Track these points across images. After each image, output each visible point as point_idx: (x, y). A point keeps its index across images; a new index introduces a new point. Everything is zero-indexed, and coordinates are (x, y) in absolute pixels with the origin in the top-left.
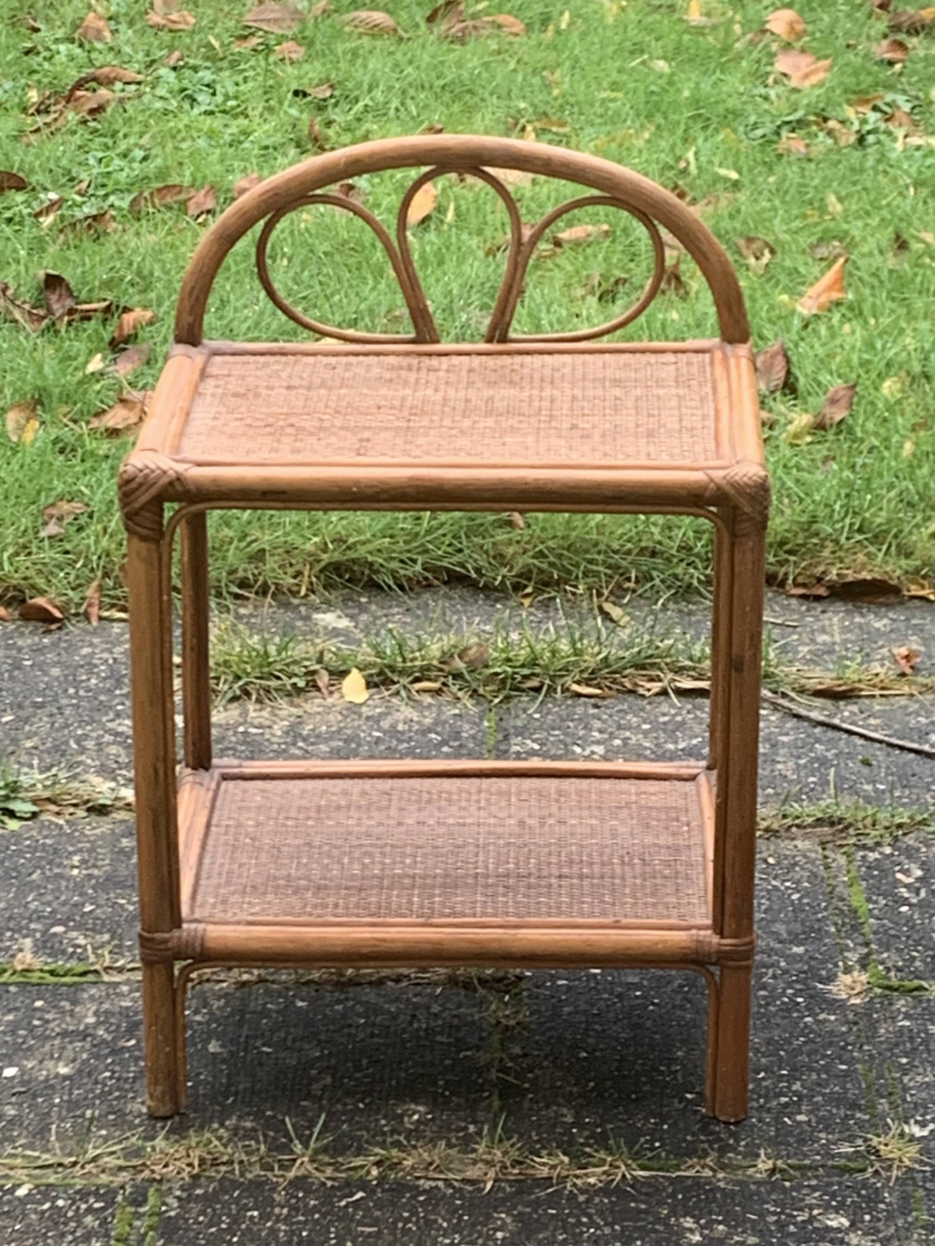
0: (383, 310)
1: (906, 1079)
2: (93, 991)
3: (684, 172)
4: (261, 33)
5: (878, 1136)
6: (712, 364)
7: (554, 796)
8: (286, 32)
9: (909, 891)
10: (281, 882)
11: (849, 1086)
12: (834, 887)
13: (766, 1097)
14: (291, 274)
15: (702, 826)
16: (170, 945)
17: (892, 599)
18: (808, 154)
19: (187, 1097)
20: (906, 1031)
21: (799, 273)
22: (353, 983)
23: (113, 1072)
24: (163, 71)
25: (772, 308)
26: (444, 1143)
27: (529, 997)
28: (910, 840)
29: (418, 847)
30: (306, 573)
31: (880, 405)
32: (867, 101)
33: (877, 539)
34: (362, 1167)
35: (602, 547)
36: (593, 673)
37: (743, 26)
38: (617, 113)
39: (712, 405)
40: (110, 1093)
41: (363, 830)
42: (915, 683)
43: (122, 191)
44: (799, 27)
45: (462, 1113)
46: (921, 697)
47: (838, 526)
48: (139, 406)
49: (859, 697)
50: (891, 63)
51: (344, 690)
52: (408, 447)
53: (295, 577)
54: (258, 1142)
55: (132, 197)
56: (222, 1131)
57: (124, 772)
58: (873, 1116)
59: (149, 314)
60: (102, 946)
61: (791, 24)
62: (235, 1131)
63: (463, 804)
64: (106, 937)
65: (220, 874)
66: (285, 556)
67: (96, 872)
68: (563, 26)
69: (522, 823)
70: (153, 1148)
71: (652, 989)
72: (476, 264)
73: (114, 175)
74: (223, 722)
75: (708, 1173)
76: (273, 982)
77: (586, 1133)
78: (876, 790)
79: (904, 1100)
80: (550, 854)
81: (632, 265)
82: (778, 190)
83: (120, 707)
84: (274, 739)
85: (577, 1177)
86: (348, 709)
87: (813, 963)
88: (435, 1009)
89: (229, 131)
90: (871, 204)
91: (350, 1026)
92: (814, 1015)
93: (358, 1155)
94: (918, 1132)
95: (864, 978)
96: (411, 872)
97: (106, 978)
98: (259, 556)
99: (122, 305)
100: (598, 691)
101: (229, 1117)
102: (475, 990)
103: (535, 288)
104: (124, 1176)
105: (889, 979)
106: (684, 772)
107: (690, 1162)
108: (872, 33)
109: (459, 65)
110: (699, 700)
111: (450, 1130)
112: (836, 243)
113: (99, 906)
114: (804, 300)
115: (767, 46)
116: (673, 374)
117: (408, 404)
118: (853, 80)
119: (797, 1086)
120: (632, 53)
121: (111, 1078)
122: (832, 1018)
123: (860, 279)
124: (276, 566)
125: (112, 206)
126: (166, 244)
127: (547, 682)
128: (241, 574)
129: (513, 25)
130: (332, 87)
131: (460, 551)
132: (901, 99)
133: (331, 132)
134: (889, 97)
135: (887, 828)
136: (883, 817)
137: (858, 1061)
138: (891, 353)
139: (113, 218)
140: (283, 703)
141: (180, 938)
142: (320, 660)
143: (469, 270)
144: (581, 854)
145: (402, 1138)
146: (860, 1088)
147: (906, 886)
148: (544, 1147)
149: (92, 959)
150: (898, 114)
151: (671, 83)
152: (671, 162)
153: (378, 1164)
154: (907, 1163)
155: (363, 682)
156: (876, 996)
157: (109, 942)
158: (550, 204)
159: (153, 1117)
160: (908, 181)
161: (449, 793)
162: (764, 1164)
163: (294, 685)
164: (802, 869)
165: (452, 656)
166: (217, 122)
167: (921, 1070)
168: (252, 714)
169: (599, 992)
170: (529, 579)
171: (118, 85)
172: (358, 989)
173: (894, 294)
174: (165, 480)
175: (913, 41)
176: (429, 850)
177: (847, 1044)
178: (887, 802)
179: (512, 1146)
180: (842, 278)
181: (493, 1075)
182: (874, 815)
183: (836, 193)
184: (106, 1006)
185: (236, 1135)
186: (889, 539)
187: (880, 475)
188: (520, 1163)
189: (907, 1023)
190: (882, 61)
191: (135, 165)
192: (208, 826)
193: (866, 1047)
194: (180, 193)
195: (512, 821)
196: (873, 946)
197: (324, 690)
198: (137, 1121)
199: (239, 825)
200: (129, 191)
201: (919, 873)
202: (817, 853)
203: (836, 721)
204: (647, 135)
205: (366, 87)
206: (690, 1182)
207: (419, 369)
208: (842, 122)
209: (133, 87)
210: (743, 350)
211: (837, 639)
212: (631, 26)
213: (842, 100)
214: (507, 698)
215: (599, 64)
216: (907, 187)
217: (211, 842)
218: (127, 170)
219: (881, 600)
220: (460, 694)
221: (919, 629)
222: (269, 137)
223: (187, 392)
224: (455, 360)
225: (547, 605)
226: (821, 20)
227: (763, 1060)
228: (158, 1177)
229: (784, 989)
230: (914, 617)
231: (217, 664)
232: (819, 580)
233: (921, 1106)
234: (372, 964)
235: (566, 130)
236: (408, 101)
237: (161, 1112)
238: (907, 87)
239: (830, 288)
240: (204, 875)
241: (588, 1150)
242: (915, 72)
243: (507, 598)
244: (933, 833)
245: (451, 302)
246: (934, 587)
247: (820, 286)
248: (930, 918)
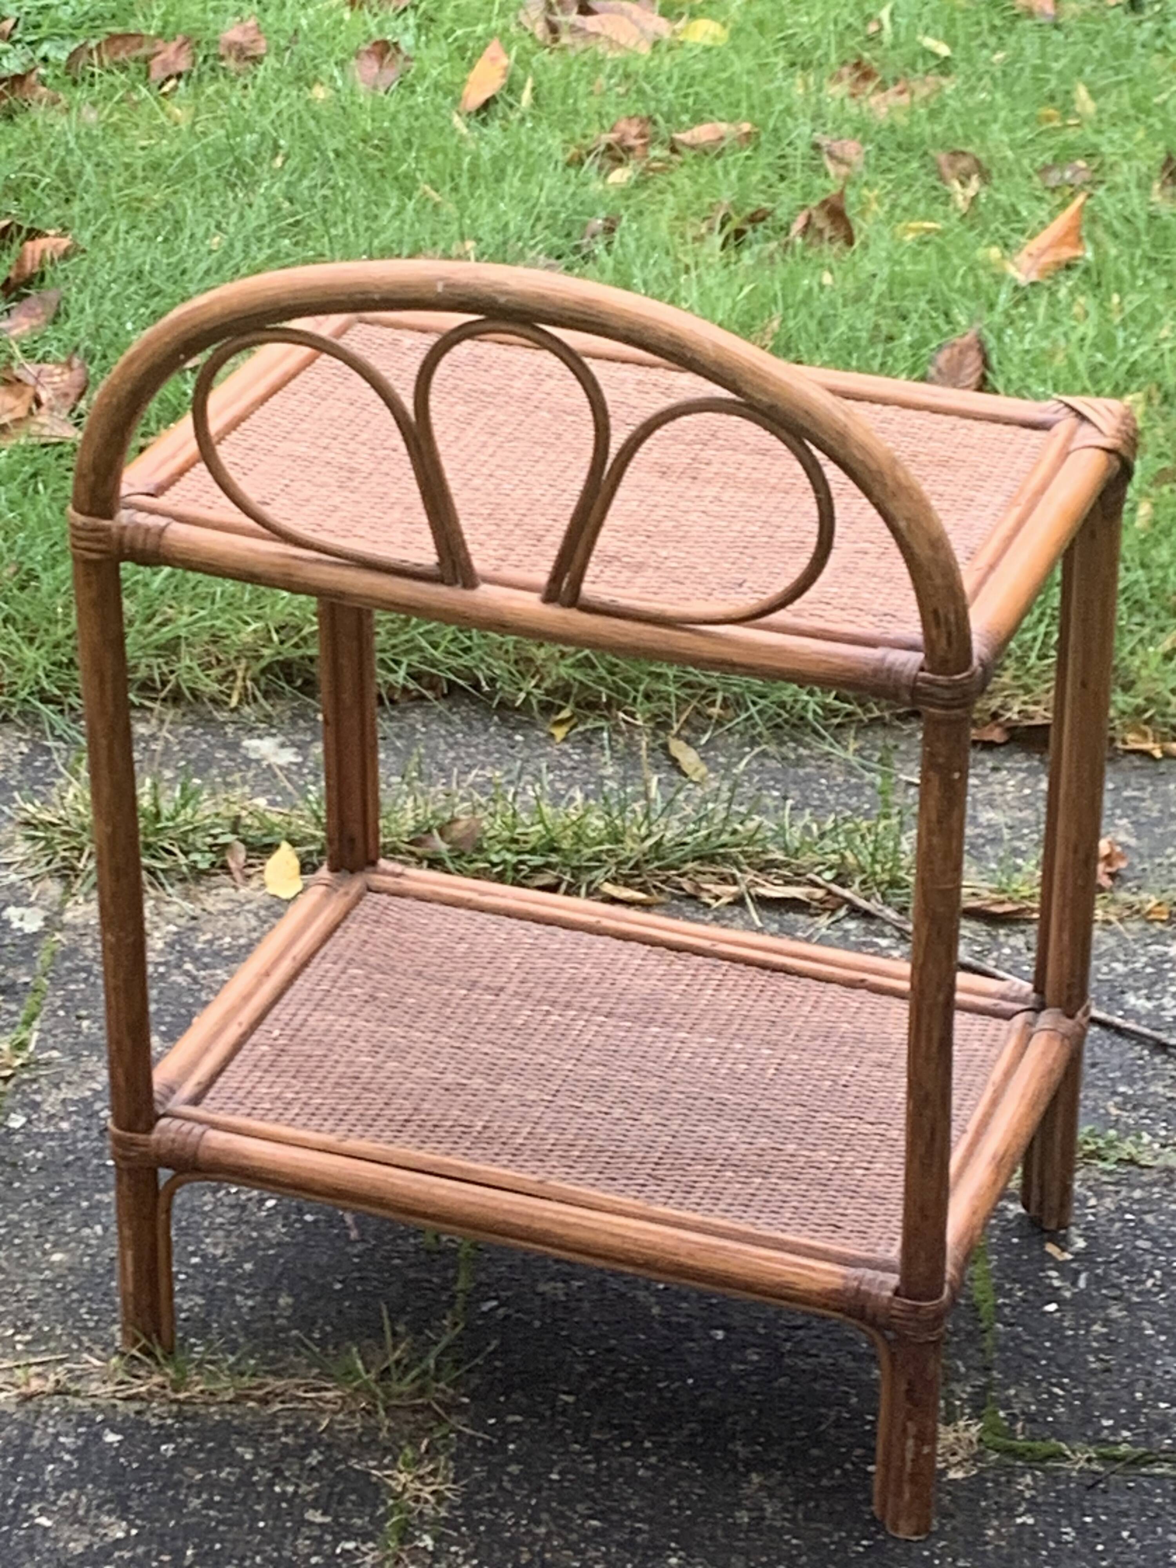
3: (873, 39)
9: (1062, 1277)
18: (1056, 17)
20: (1026, 1535)
21: (1017, 213)
25: (971, 270)
30: (240, 674)
36: (636, 866)
42: (1114, 902)
43: (62, 37)
46: (1121, 927)
47: (1028, 636)
48: (29, 392)
51: (268, 876)
53: (220, 682)
55: (73, 46)
59: (65, 242)
66: (210, 648)
72: (550, 181)
73: (53, 11)
74: (79, 921)
76: (77, 1394)
82: (1005, 74)
86: (268, 908)
88: (314, 1458)
90: (1137, 106)
95: (975, 1431)
98: (171, 648)
99: (26, 226)
100: (641, 896)
105: (1012, 1435)
110: (791, 916)
112: (1081, 164)
114: (1022, 258)
123: (1107, 227)
124: (194, 664)
125: (45, 59)
127: (567, 877)
131: (467, 650)
138: (1136, 355)
139: (42, 79)
140: (173, 891)
142: (235, 828)
143: (536, 192)
152: (856, 22)
155: (296, 863)
156: (990, 1466)
163: (193, 866)
165: (429, 831)
170: (566, 697)
177: (934, 1555)
180: (1078, 227)
183: (1088, 84)
189: (1031, 1521)
194: (140, 46)
196: (995, 1374)
197: (237, 875)
200: (72, 37)
201: (1081, 1244)
211: (1010, 817)
221: (1132, 808)
225: (588, 740)
229: (851, 1448)
230: (1127, 785)
232: (995, 716)
239: (1059, 242)
243: (533, 725)
244: (1110, 1173)
245: (505, 243)
246: (1163, 738)
247: (1045, 238)
248: (1088, 1327)
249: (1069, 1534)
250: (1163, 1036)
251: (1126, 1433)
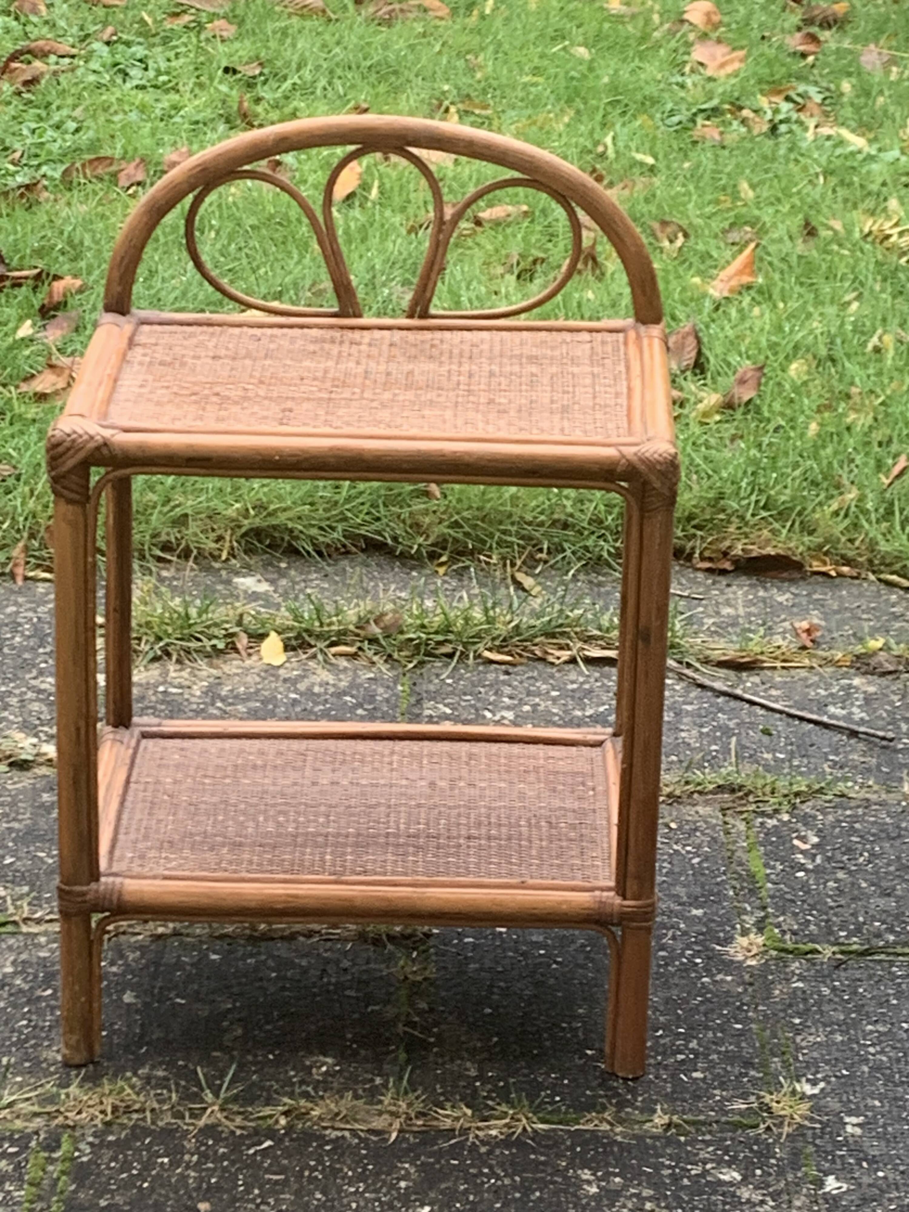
0: (308, 283)
1: (798, 1039)
2: (11, 941)
3: (603, 156)
4: (193, 11)
5: (771, 1093)
6: (626, 343)
7: (464, 759)
8: (217, 10)
9: (805, 857)
10: (197, 838)
11: (743, 1045)
12: (733, 852)
13: (664, 1054)
14: (218, 246)
15: (607, 792)
16: (88, 897)
17: (796, 575)
18: (722, 140)
19: (102, 1045)
20: (799, 993)
21: (711, 257)
22: (266, 937)
23: (30, 1021)
24: (97, 46)
25: (684, 289)
26: (350, 1094)
27: (436, 954)
28: (807, 808)
29: (331, 806)
30: (228, 538)
31: (787, 387)
32: (779, 92)
33: (782, 515)
34: (271, 1116)
35: (516, 518)
36: (504, 640)
37: (661, 15)
38: (538, 97)
39: (625, 383)
40: (26, 1041)
41: (278, 788)
42: (815, 656)
43: (54, 161)
44: (716, 18)
45: (369, 1066)
46: (820, 670)
47: (744, 503)
48: (67, 372)
49: (763, 668)
50: (804, 55)
51: (263, 653)
52: (329, 418)
53: (216, 542)
54: (170, 1091)
55: (64, 167)
56: (134, 1079)
57: (46, 729)
58: (766, 1074)
59: (78, 283)
60: (21, 897)
61: (708, 14)
62: (148, 1079)
63: (376, 764)
64: (26, 889)
65: (138, 830)
66: (208, 521)
67: (16, 825)
68: (488, 11)
69: (432, 785)
70: (68, 1095)
71: (555, 948)
72: (399, 241)
73: (47, 146)
74: (144, 681)
75: (605, 1127)
76: (188, 935)
77: (489, 1086)
78: (776, 760)
79: (796, 1059)
80: (459, 815)
81: (550, 245)
82: (692, 176)
83: (43, 665)
84: (193, 700)
85: (478, 1128)
86: (266, 671)
87: (713, 925)
88: (346, 964)
89: (160, 105)
90: (783, 190)
91: (261, 979)
92: (712, 976)
93: (267, 1105)
94: (808, 1089)
95: (760, 940)
96: (325, 831)
97: (24, 929)
98: (182, 521)
99: (53, 272)
100: (509, 658)
101: (143, 1065)
102: (385, 947)
103: (455, 265)
104: (38, 1122)
105: (785, 942)
106: (590, 738)
107: (589, 1117)
108: (787, 25)
109: (386, 47)
110: (607, 668)
111: (357, 1082)
112: (748, 229)
113: (19, 859)
114: (716, 283)
115: (684, 35)
116: (588, 352)
117: (330, 375)
118: (767, 71)
119: (693, 1044)
120: (553, 39)
121: (27, 1026)
122: (729, 978)
123: (770, 264)
124: (198, 531)
125: (44, 176)
126: (97, 215)
127: (460, 648)
128: (164, 538)
129: (438, 9)
130: (261, 64)
131: (378, 519)
132: (812, 90)
133: (259, 109)
134: (802, 88)
135: (785, 796)
136: (782, 785)
137: (752, 1021)
138: (799, 337)
139: (46, 188)
140: (202, 663)
141: (97, 891)
142: (239, 623)
143: (391, 245)
144: (488, 816)
145: (309, 1089)
146: (753, 1047)
147: (802, 852)
148: (447, 1100)
149: (11, 910)
150: (809, 105)
151: (591, 69)
152: (589, 146)
153: (286, 1114)
154: (798, 1119)
155: (281, 645)
156: (772, 958)
157: (28, 895)
158: (471, 185)
159: (67, 1065)
160: (818, 170)
161: (363, 755)
162: (660, 1119)
163: (214, 646)
164: (703, 834)
165: (368, 622)
166: (147, 97)
167: (813, 1030)
168: (172, 674)
169: (504, 950)
170: (444, 549)
171: (53, 58)
172: (271, 943)
173: (803, 279)
174: (92, 445)
175: (825, 35)
176: (341, 809)
177: (743, 1004)
178: (786, 771)
179: (417, 1098)
180: (753, 263)
181: (401, 1028)
182: (773, 782)
183: (749, 180)
184: (24, 957)
185: (148, 1083)
186: (793, 515)
187: (786, 454)
188: (424, 1115)
189: (800, 985)
190: (795, 53)
191: (68, 137)
192: (128, 782)
193: (761, 1008)
194: (111, 164)
195: (423, 783)
196: (770, 910)
197: (243, 653)
198: (52, 1069)
199: (157, 782)
200: (62, 162)
201: (816, 840)
202: (717, 819)
203: (739, 692)
204: (566, 119)
205: (294, 66)
206: (588, 1136)
207: (342, 342)
208: (755, 111)
209: (67, 60)
210: (656, 330)
211: (741, 611)
212: (553, 13)
213: (756, 89)
214: (421, 663)
215: (521, 49)
216: (817, 175)
217: (130, 798)
218: (59, 141)
219: (785, 575)
220: (375, 658)
221: (820, 604)
222: (200, 111)
223: (114, 360)
224: (377, 334)
225: (461, 573)
226: (737, 11)
227: (661, 1019)
228: (71, 1123)
229: (683, 950)
230: (816, 592)
231: (140, 626)
232: (725, 554)
233: (812, 1065)
234: (285, 919)
235: (489, 112)
236: (335, 80)
237: (77, 1060)
238: (819, 79)
239: (740, 272)
240: (122, 830)
241: (490, 1103)
242: (827, 64)
243: (422, 566)
244: (830, 801)
245: (374, 277)
246: (837, 564)
247: (731, 269)
248: (825, 884)
249: (826, 991)
250: (855, 727)
251: (855, 939)
